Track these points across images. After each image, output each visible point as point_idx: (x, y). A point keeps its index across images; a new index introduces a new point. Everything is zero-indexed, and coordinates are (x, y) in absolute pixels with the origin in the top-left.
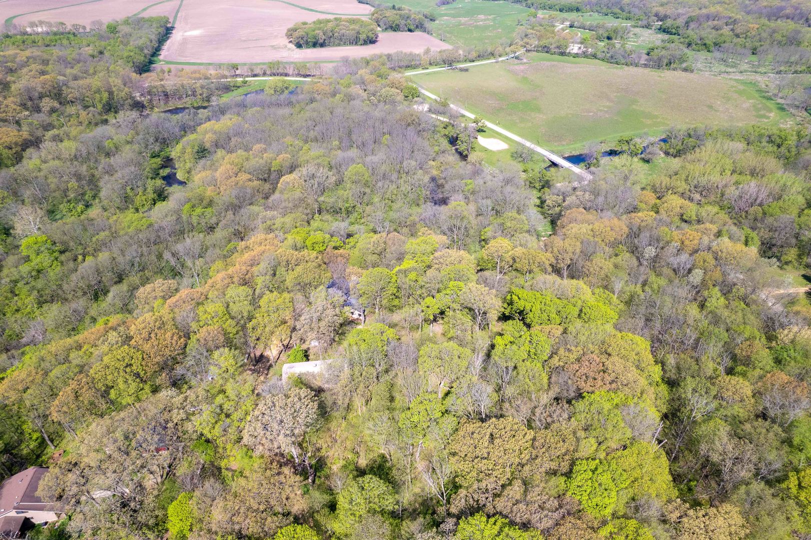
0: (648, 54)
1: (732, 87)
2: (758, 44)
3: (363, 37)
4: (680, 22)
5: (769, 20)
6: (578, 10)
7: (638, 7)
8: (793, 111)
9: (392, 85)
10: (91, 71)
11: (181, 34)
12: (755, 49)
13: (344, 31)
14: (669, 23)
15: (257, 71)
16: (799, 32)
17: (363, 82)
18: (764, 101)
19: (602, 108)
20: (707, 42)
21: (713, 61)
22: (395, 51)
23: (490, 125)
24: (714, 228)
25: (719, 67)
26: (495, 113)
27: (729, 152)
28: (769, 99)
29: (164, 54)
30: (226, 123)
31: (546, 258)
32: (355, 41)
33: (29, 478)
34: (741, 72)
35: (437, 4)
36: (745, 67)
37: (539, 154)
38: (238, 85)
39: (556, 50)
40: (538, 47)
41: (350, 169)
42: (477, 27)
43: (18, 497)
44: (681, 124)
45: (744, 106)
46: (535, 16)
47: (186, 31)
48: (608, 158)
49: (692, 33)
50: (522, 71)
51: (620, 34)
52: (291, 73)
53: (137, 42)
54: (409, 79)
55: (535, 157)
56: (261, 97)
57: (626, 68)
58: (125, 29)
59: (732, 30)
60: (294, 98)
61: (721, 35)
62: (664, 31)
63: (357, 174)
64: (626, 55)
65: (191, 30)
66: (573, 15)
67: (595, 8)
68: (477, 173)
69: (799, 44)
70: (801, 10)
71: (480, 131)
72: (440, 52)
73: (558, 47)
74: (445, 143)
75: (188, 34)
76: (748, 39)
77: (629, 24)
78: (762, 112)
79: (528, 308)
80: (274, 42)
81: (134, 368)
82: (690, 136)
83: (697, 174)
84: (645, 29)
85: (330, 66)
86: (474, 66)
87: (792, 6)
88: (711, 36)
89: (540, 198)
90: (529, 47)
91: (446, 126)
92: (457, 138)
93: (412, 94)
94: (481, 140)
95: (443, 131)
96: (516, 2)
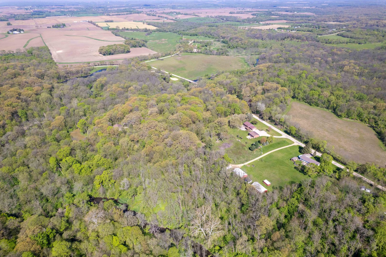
0: (217, 51)
1: (239, 60)
2: (248, 47)
3: (126, 50)
4: (228, 39)
6: (196, 35)
7: (216, 34)
8: (251, 65)
9: (143, 65)
11: (54, 52)
13: (119, 49)
14: (225, 39)
15: (97, 64)
16: (259, 43)
18: (245, 63)
19: (202, 68)
20: (234, 46)
21: (235, 52)
23: (173, 75)
25: (236, 54)
26: (174, 72)
32: (123, 52)
34: (242, 55)
35: (146, 35)
36: (243, 53)
38: (92, 69)
40: (184, 50)
42: (162, 44)
46: (182, 38)
47: (56, 51)
50: (180, 59)
51: (210, 44)
54: (146, 64)
55: (185, 81)
57: (210, 56)
59: (241, 42)
61: (238, 44)
62: (223, 42)
63: (145, 86)
64: (211, 51)
66: (195, 38)
67: (202, 34)
68: (171, 85)
71: (171, 76)
72: (154, 54)
73: (190, 50)
74: (162, 80)
75: (58, 52)
77: (213, 40)
78: (243, 66)
80: (94, 54)
84: (218, 42)
85: (121, 61)
86: (165, 58)
88: (235, 44)
89: (187, 89)
90: (181, 51)
91: (161, 76)
92: (165, 78)
93: (150, 68)
94: (171, 78)
95: (161, 77)
96: (175, 32)
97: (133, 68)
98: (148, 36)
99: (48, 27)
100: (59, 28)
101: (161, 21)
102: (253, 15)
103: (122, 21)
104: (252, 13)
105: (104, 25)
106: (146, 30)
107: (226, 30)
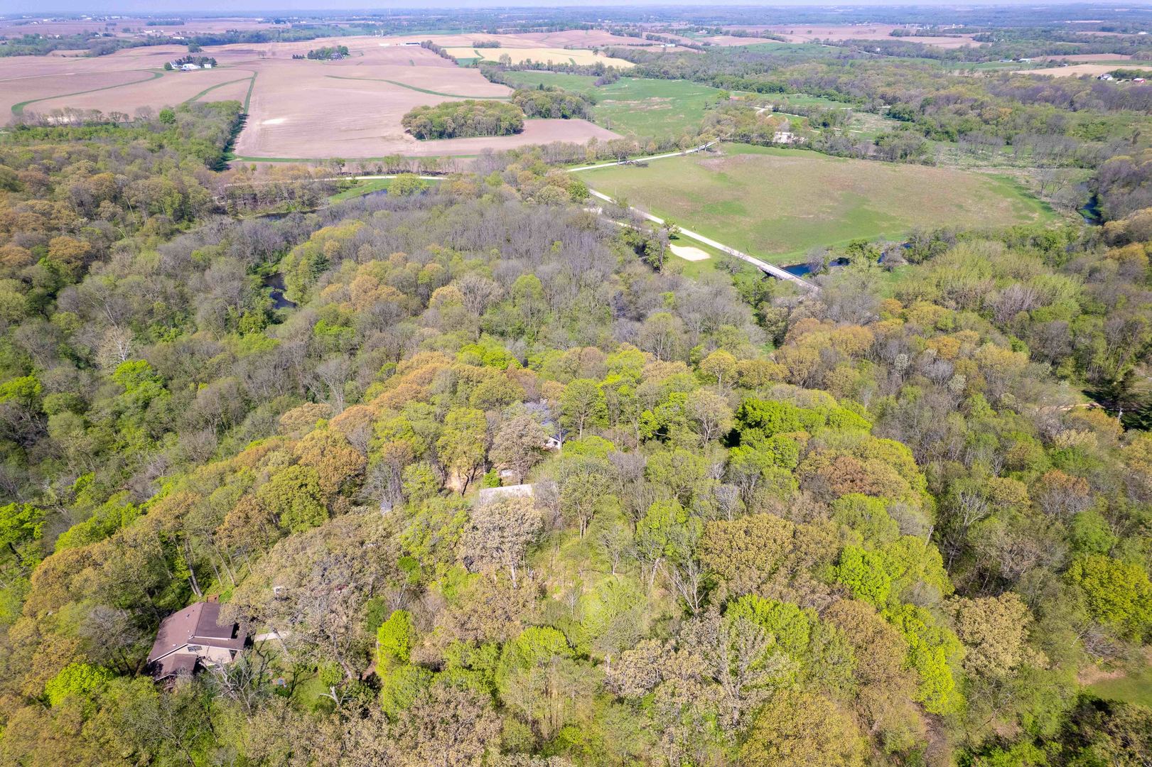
0: (877, 144)
1: (985, 183)
2: (1013, 132)
3: (505, 124)
4: (914, 105)
5: (1024, 103)
6: (781, 90)
7: (858, 87)
8: (1061, 211)
9: (554, 182)
10: (155, 169)
11: (258, 123)
12: (1009, 138)
13: (480, 117)
14: (899, 106)
15: (370, 168)
16: (1062, 118)
17: (514, 181)
18: (1026, 200)
19: (824, 209)
20: (949, 129)
21: (959, 152)
22: (551, 142)
23: (684, 231)
24: (976, 336)
25: (966, 160)
26: (690, 217)
27: (987, 253)
28: (1031, 197)
29: (239, 147)
30: (347, 229)
31: (780, 369)
32: (494, 130)
33: (198, 613)
34: (995, 166)
35: (595, 84)
36: (1000, 159)
37: (751, 264)
38: (347, 185)
39: (760, 140)
40: (735, 135)
41: (518, 280)
42: (651, 112)
43: (189, 632)
44: (926, 225)
45: (1001, 205)
46: (727, 98)
47: (264, 120)
48: (838, 267)
49: (929, 118)
50: (718, 166)
51: (839, 119)
52: (415, 170)
53: (204, 133)
54: (572, 177)
55: (746, 268)
56: (385, 198)
57: (850, 161)
58: (185, 117)
59: (980, 115)
60: (427, 200)
61: (967, 121)
62: (894, 117)
63: (528, 285)
64: (850, 145)
65: (271, 117)
66: (777, 97)
67: (803, 89)
68: (674, 286)
69: (1062, 132)
70: (1064, 91)
71: (672, 238)
72: (609, 143)
73: (761, 136)
74: (630, 252)
75: (267, 123)
76: (1000, 127)
77: (849, 107)
78: (1024, 213)
79: (766, 418)
80: (386, 132)
81: (310, 487)
82: (938, 239)
83: (950, 278)
84: (871, 115)
85: (468, 160)
86: (654, 160)
87: (1051, 87)
88: (954, 123)
89: (757, 315)
90: (723, 136)
91: (629, 232)
92: (644, 247)
93: (579, 194)
94: (675, 249)
95: (626, 238)
96: (700, 80)
97: (506, 188)
98: (604, 88)
99: (294, 57)
100: (326, 61)
101: (656, 49)
102: (979, 39)
103: (529, 47)
104: (973, 35)
105: (470, 54)
106: (598, 71)
107: (895, 75)
